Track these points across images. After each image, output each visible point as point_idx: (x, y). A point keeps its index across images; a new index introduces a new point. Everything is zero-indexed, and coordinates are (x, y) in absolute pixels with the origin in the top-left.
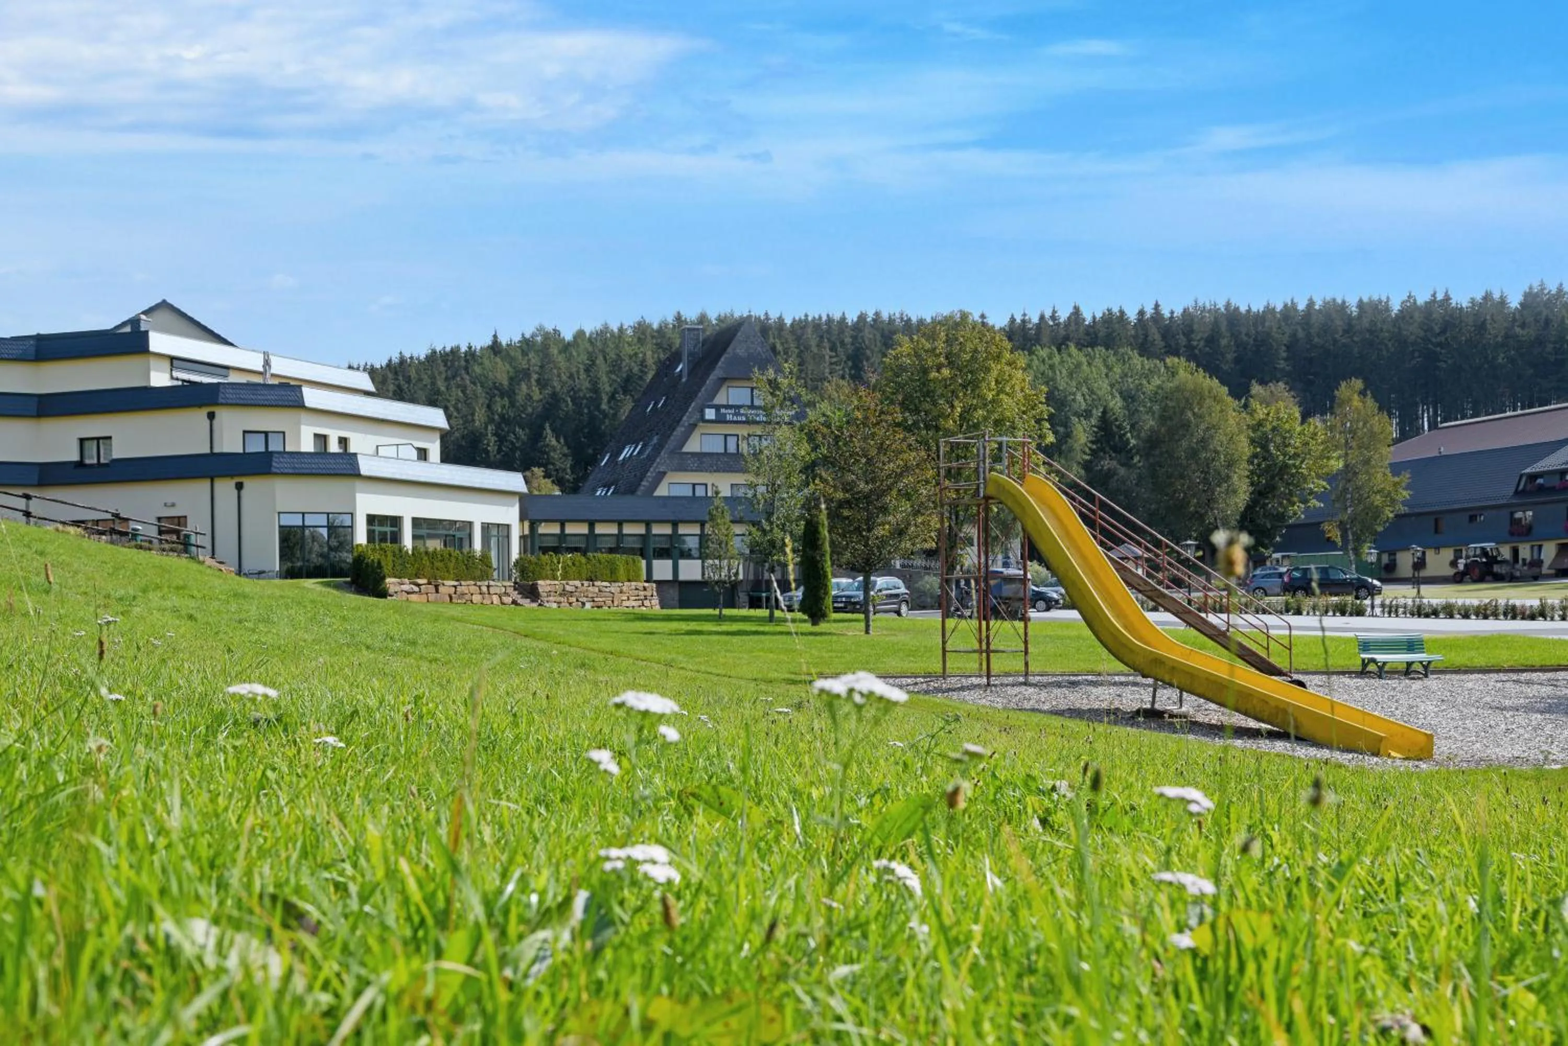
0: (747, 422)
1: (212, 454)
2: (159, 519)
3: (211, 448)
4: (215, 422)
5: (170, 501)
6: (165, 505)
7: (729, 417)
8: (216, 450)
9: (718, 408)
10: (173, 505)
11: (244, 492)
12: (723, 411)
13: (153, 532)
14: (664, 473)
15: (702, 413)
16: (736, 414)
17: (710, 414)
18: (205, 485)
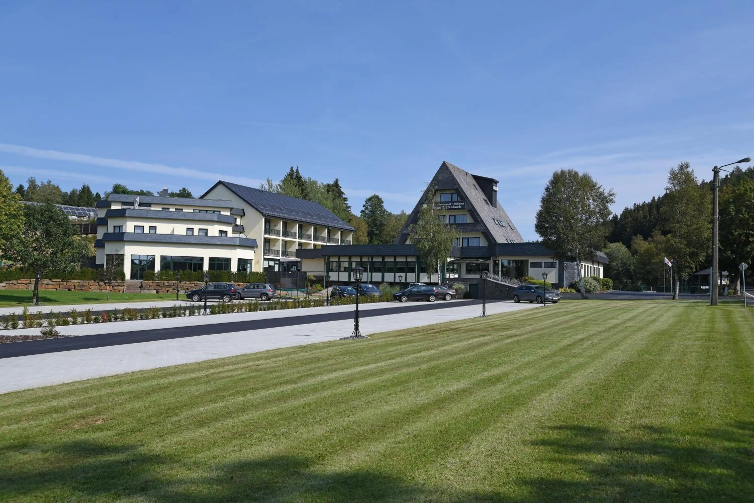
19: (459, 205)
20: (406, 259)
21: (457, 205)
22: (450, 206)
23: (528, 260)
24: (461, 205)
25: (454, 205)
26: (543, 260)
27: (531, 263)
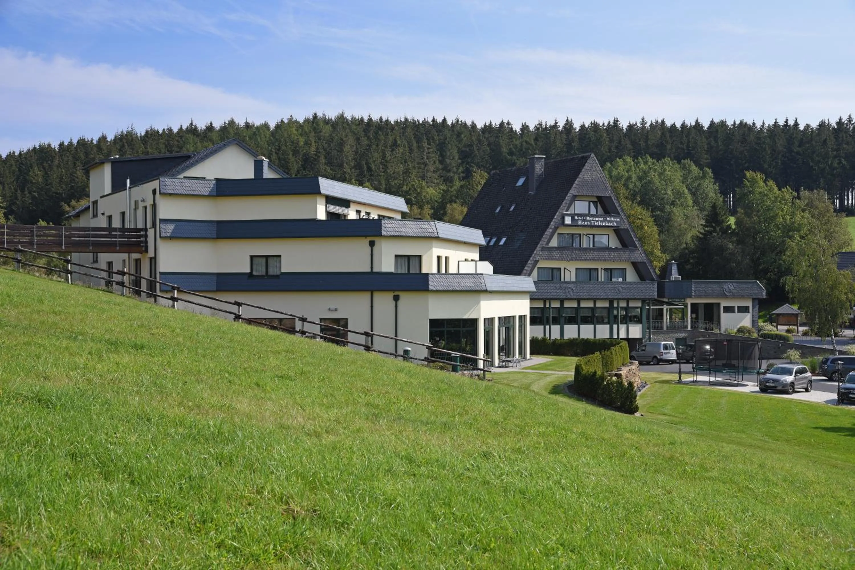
0: (591, 226)
1: (372, 273)
2: (321, 320)
3: (372, 268)
4: (375, 248)
5: (333, 307)
6: (329, 310)
7: (580, 223)
8: (375, 270)
9: (573, 216)
10: (336, 310)
11: (400, 303)
12: (576, 218)
13: (317, 330)
14: (538, 261)
15: (563, 219)
16: (584, 220)
17: (568, 220)
18: (367, 296)
19: (613, 221)
20: (595, 304)
21: (611, 222)
22: (601, 221)
23: (719, 304)
24: (616, 222)
25: (606, 220)
26: (736, 304)
27: (724, 307)
